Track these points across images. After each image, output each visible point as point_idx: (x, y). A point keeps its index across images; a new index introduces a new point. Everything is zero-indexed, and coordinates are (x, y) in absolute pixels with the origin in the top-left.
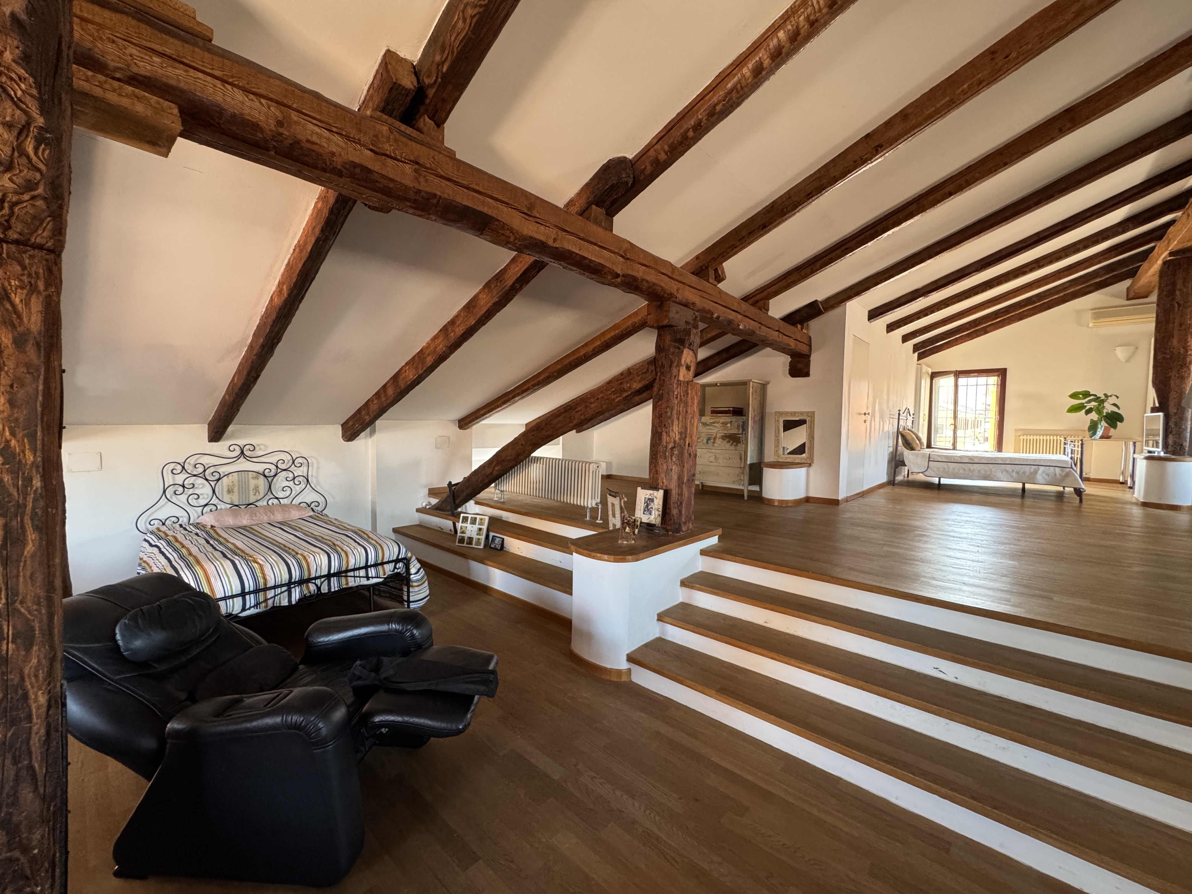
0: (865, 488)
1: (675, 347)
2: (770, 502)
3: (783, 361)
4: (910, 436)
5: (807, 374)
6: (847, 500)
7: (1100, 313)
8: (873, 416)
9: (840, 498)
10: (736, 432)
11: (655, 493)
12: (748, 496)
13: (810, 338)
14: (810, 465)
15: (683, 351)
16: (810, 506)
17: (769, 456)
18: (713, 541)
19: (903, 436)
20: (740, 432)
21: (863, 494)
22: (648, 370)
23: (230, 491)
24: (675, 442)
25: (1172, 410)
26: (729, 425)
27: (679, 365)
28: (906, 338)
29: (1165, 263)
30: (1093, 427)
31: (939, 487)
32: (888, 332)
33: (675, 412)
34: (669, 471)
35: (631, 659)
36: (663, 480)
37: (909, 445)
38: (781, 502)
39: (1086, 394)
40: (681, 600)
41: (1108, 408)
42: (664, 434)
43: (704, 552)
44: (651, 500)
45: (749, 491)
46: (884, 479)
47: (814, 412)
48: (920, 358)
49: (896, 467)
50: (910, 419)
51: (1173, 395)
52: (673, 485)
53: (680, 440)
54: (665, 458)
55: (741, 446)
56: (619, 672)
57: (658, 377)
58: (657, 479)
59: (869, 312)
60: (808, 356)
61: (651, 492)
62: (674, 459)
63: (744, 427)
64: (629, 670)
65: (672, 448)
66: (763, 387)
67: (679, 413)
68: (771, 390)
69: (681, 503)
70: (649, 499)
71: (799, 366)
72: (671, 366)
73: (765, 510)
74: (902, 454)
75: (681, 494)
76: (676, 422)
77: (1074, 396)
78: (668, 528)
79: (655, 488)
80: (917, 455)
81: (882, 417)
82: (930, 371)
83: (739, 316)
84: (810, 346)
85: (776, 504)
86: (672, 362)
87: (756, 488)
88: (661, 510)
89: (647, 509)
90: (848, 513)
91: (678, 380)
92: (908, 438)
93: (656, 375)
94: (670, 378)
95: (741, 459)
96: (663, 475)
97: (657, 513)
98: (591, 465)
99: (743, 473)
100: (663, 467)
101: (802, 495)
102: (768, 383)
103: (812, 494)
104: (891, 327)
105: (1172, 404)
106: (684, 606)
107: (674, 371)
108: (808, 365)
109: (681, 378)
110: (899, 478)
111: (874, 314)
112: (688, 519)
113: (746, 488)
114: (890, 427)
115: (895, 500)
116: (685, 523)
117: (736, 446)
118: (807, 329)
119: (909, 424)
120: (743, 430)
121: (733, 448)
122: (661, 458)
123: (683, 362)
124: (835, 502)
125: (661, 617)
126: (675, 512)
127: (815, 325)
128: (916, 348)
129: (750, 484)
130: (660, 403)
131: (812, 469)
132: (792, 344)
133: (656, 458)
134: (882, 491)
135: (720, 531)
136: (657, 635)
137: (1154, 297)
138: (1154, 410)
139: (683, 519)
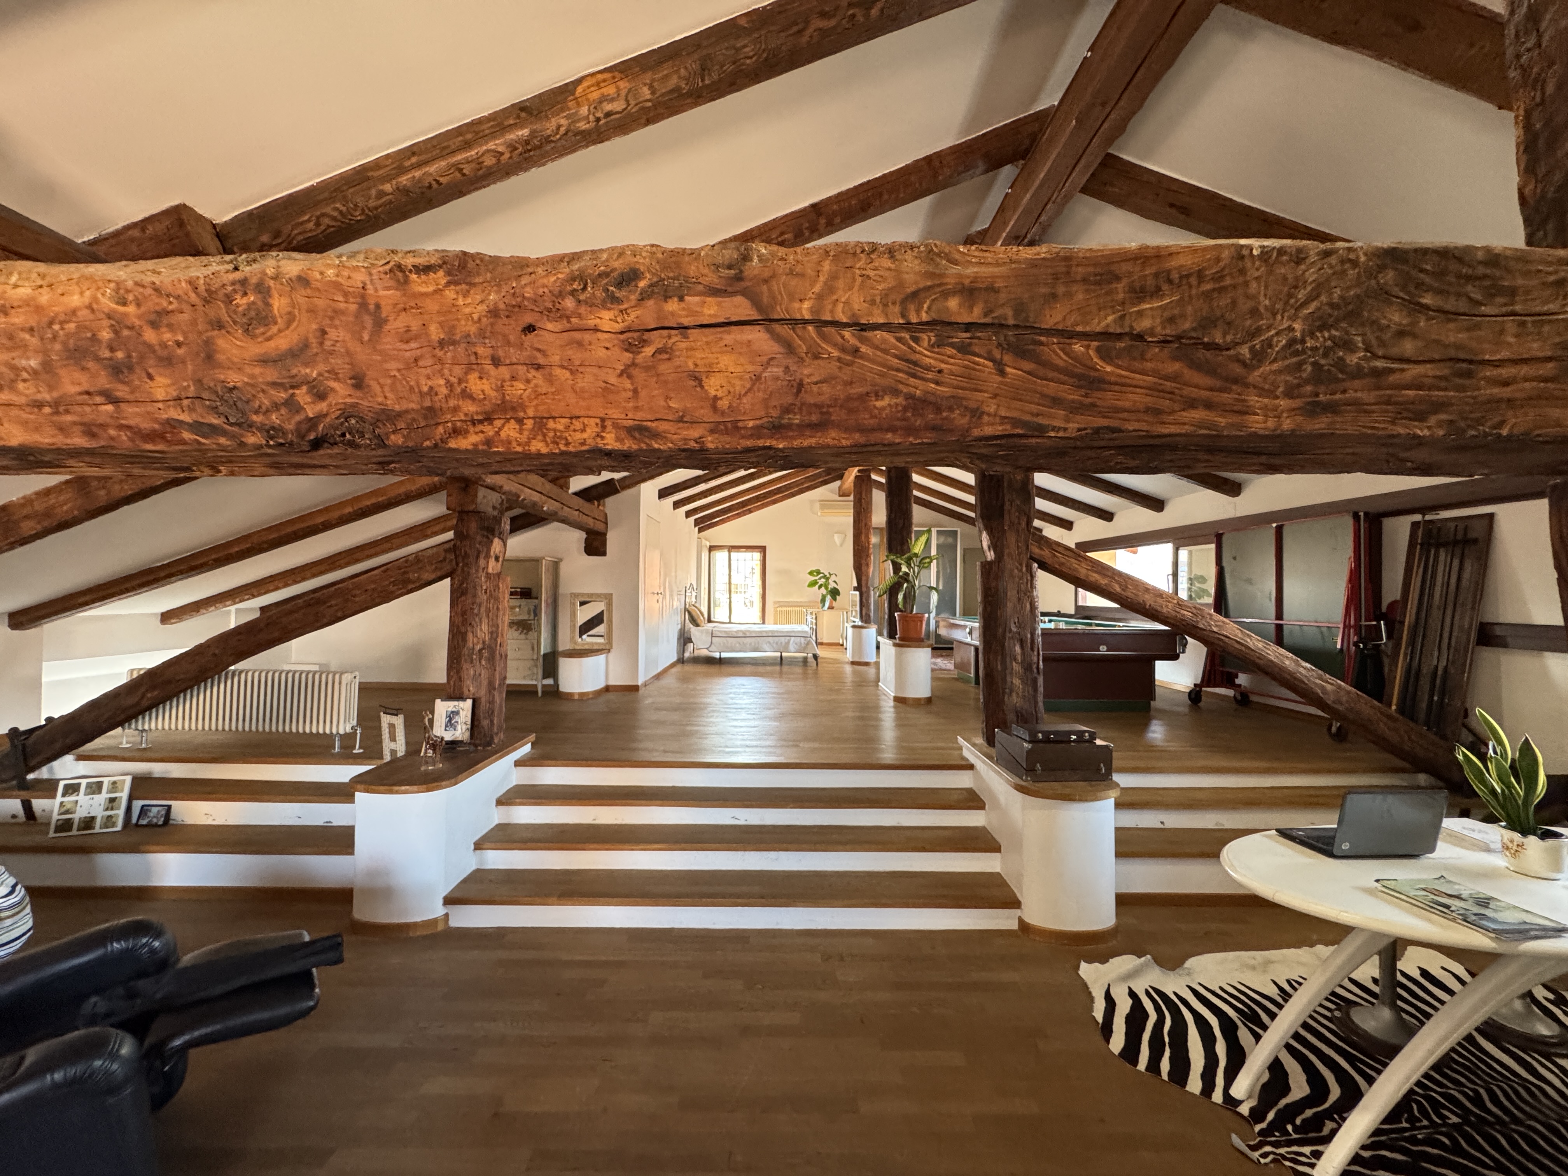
0: (660, 669)
1: (483, 536)
2: (568, 697)
3: (578, 537)
4: (696, 612)
5: (604, 554)
6: (645, 685)
7: (825, 504)
8: (664, 597)
9: (640, 683)
10: (526, 617)
11: (461, 704)
12: (543, 692)
13: (606, 515)
14: (609, 651)
15: (492, 542)
16: (611, 696)
17: (564, 644)
18: (526, 749)
19: (690, 613)
20: (532, 617)
21: (658, 677)
22: (445, 559)
24: (484, 642)
25: (864, 589)
26: (517, 610)
27: (488, 556)
28: (688, 514)
29: (856, 477)
30: (823, 601)
31: (720, 661)
32: (674, 508)
33: (483, 609)
34: (476, 677)
35: (449, 901)
36: (470, 687)
37: (694, 622)
38: (582, 694)
39: (818, 572)
40: (496, 821)
41: (832, 585)
42: (470, 635)
43: (518, 763)
44: (457, 713)
45: (544, 686)
46: (674, 658)
47: (611, 595)
48: (700, 531)
49: (685, 644)
50: (694, 594)
51: (864, 578)
52: (482, 693)
53: (490, 639)
54: (472, 662)
55: (533, 635)
56: (435, 921)
57: (459, 569)
58: (461, 688)
59: (660, 491)
60: (605, 534)
61: (456, 703)
62: (483, 662)
63: (536, 612)
64: (447, 915)
65: (480, 650)
66: (556, 565)
67: (488, 611)
68: (564, 568)
69: (493, 712)
70: (452, 712)
71: (596, 544)
72: (478, 557)
73: (565, 707)
74: (689, 631)
75: (492, 702)
76: (485, 621)
77: (811, 573)
78: (478, 742)
79: (461, 698)
80: (702, 632)
81: (671, 595)
82: (708, 544)
83: (544, 498)
84: (606, 524)
85: (576, 697)
86: (479, 552)
87: (550, 681)
88: (469, 722)
89: (450, 723)
90: (648, 699)
91: (487, 573)
92: (694, 614)
93: (457, 564)
94: (477, 571)
95: (533, 649)
96: (468, 682)
97: (464, 727)
98: (344, 676)
99: (536, 666)
100: (469, 671)
101: (601, 685)
102: (561, 560)
103: (612, 682)
104: (677, 505)
105: (863, 584)
106: (502, 828)
107: (482, 562)
108: (604, 543)
109: (490, 570)
110: (687, 655)
111: (663, 493)
112: (500, 728)
113: (541, 683)
114: (678, 604)
115: (685, 679)
116: (497, 734)
117: (527, 634)
118: (604, 506)
119: (694, 600)
120: (535, 615)
121: (523, 636)
122: (466, 661)
123: (492, 553)
124: (635, 688)
125: (479, 846)
126: (485, 723)
127: (611, 502)
128: (697, 522)
129: (544, 677)
130: (463, 598)
131: (611, 655)
132: (590, 522)
133: (459, 663)
134: (674, 670)
135: (533, 737)
136: (474, 868)
137: (852, 498)
138: (856, 589)
139: (495, 730)
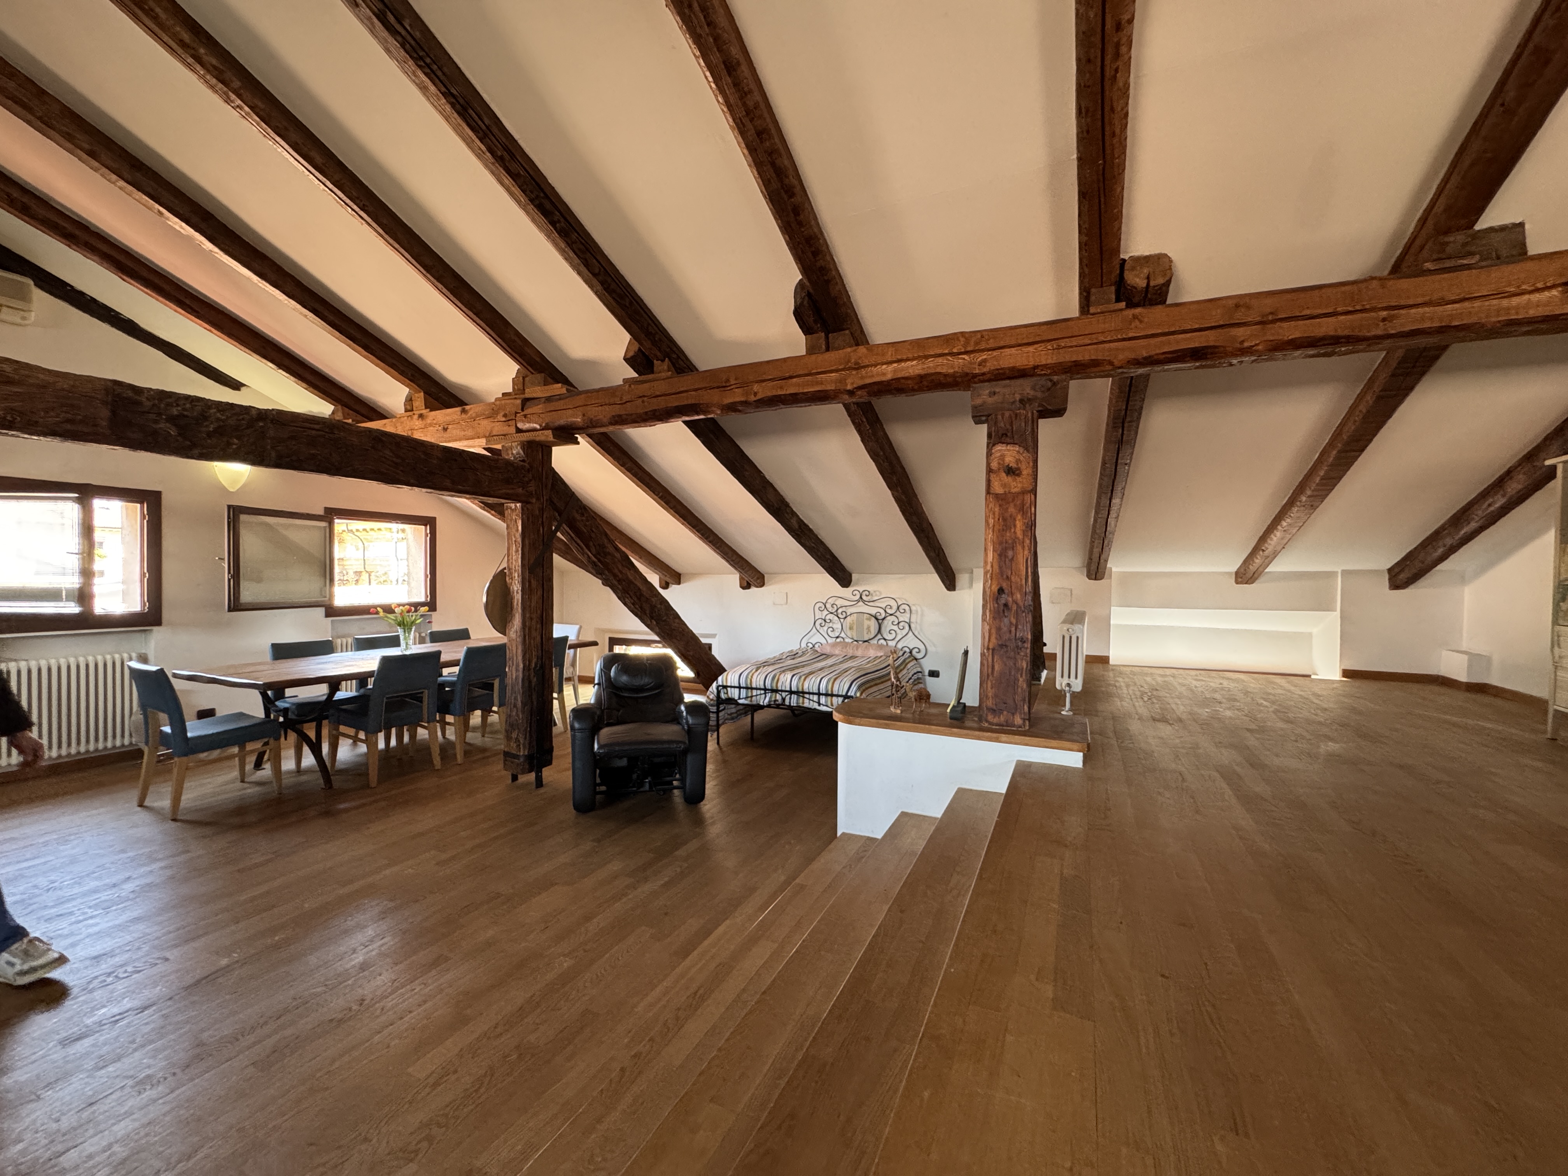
23: (851, 628)
